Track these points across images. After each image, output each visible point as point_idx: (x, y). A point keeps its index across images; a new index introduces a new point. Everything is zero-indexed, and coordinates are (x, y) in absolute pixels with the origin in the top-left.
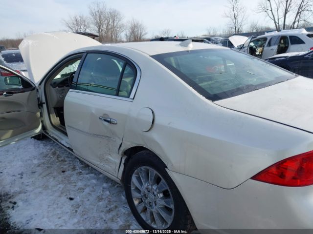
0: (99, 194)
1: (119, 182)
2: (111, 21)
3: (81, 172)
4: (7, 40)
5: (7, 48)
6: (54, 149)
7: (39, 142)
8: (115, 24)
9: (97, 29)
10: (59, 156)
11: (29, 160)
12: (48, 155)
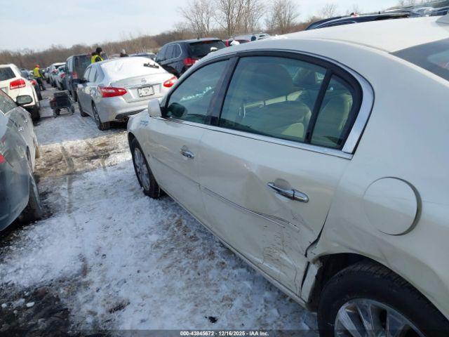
0: (259, 313)
1: (304, 306)
2: (245, 2)
3: (223, 263)
4: (109, 44)
5: (109, 54)
6: (178, 215)
7: (156, 202)
8: (251, 5)
9: (225, 16)
10: (186, 230)
11: (143, 234)
12: (170, 225)
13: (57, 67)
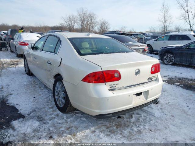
0: (46, 97)
2: (90, 19)
3: (43, 89)
4: (30, 27)
6: (34, 80)
8: (92, 21)
9: (81, 24)
12: (31, 82)
13: (3, 32)
